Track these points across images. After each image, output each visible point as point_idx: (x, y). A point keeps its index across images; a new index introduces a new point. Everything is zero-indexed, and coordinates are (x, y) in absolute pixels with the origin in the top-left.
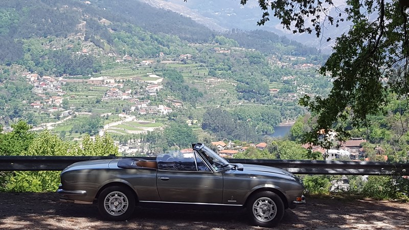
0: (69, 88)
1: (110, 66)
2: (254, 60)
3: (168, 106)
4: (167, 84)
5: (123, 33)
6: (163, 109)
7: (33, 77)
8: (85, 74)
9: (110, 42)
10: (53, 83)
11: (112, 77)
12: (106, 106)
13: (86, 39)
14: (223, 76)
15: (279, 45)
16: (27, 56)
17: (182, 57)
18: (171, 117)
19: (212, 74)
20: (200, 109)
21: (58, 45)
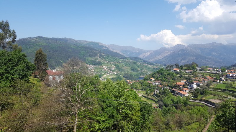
0: (95, 68)
1: (104, 63)
2: (134, 63)
3: (116, 72)
4: (116, 68)
5: (107, 57)
6: (115, 73)
7: (88, 65)
8: (99, 65)
9: (104, 58)
10: (92, 67)
11: (104, 66)
12: (103, 72)
13: (99, 58)
14: (128, 66)
15: (139, 60)
16: (87, 61)
17: (119, 62)
18: (117, 74)
19: (125, 66)
20: (123, 73)
21: (93, 59)
